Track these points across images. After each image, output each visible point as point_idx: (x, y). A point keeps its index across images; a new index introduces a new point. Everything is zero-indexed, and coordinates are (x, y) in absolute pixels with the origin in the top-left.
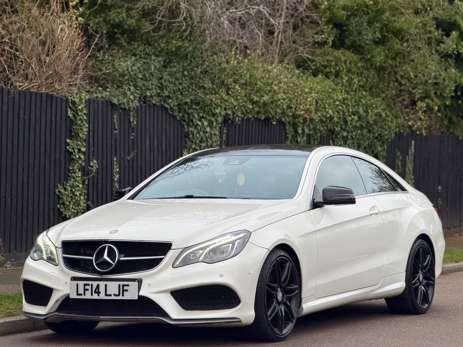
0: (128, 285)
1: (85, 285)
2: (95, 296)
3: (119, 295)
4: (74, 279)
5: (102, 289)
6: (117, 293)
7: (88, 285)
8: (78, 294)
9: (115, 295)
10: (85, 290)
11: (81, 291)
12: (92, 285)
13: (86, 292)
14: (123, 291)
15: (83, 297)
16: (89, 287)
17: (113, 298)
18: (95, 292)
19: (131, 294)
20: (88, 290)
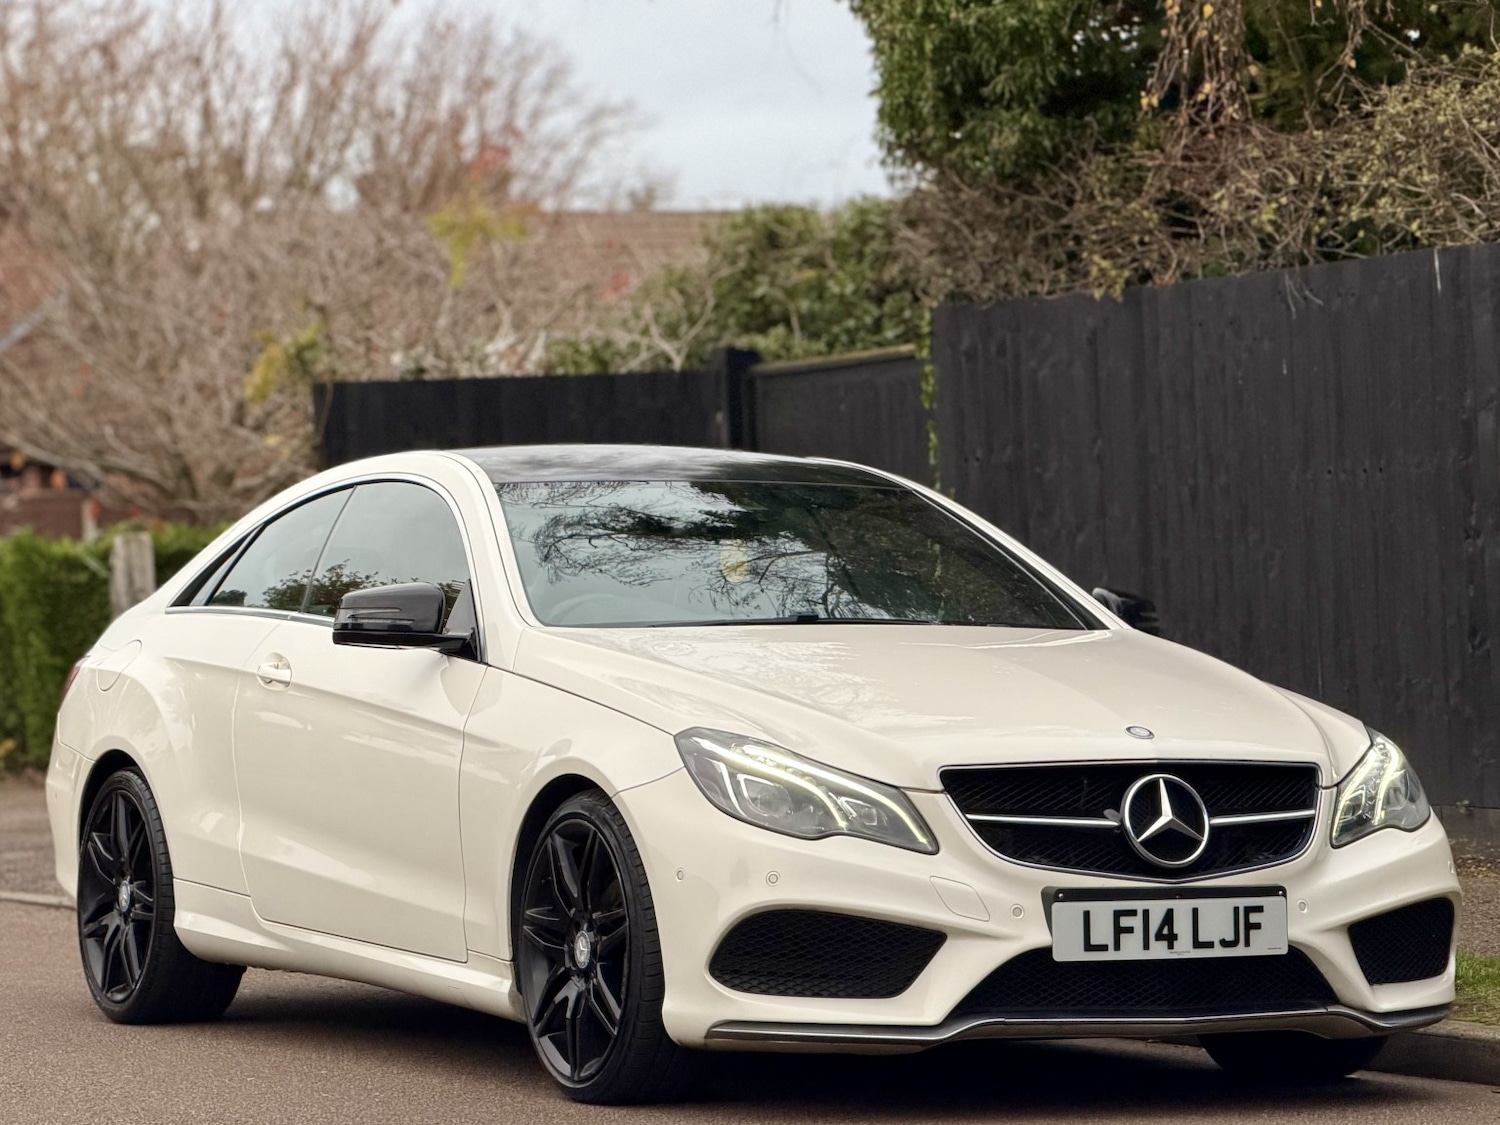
0: (1259, 909)
1: (1118, 914)
2: (1159, 951)
3: (1234, 943)
5: (1182, 926)
6: (1230, 937)
7: (1133, 913)
9: (1224, 943)
10: (1119, 931)
11: (1102, 933)
12: (1146, 913)
13: (1123, 937)
14: (1251, 927)
15: (1110, 956)
16: (1136, 922)
17: (1218, 952)
18: (1159, 937)
19: (1265, 944)
20: (1130, 930)
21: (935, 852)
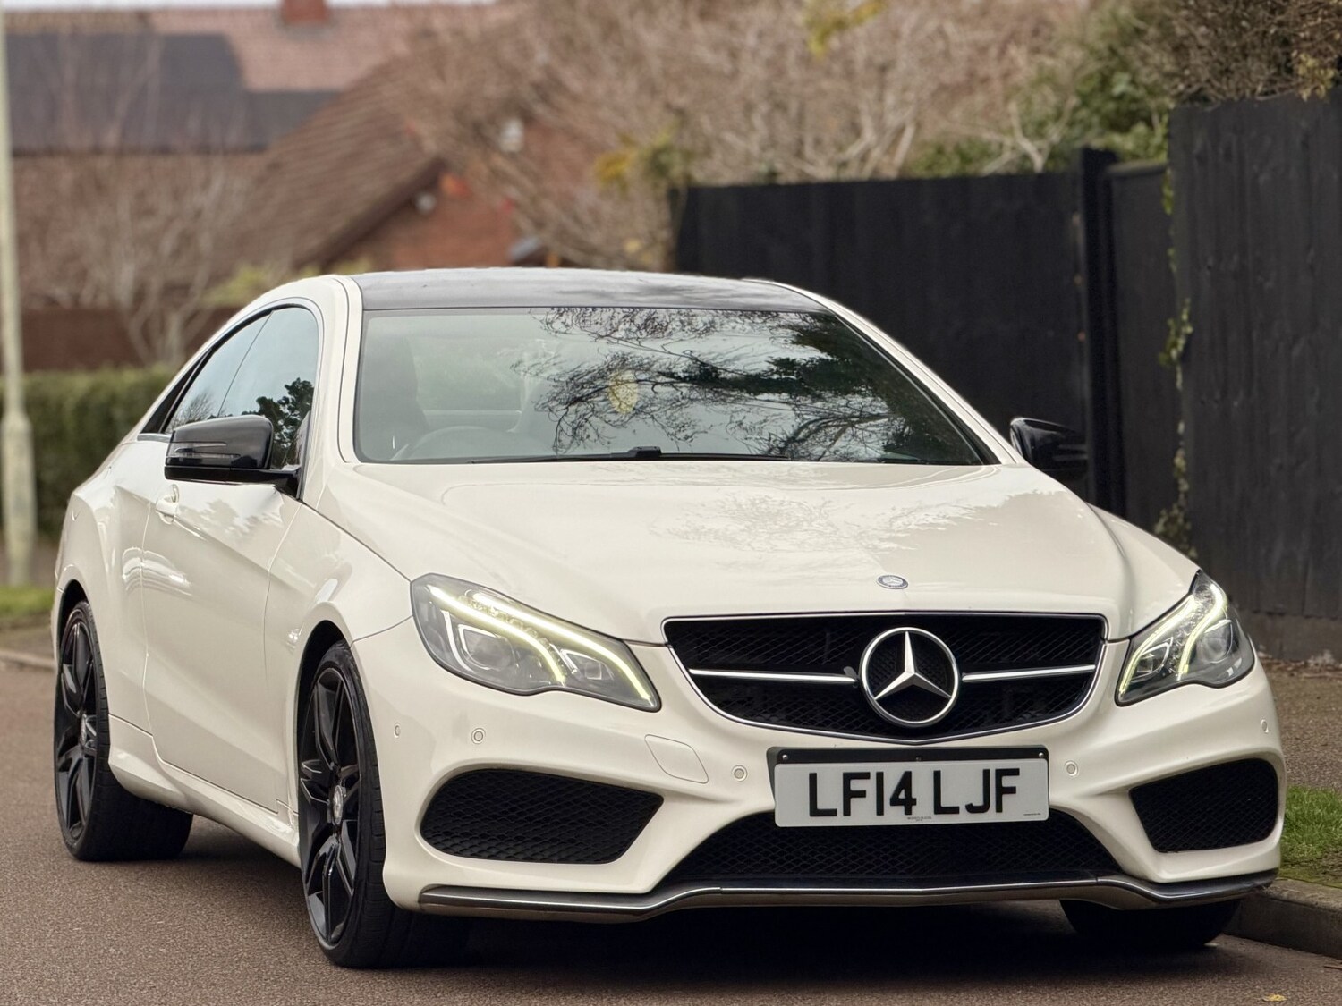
0: (1015, 772)
1: (848, 777)
2: (894, 817)
3: (984, 809)
5: (922, 790)
6: (979, 802)
7: (866, 776)
8: (815, 812)
9: (971, 809)
10: (849, 795)
11: (830, 796)
12: (880, 776)
14: (1002, 791)
15: (839, 821)
16: (869, 786)
17: (964, 818)
18: (895, 801)
19: (1023, 808)
20: (862, 794)
21: (658, 709)
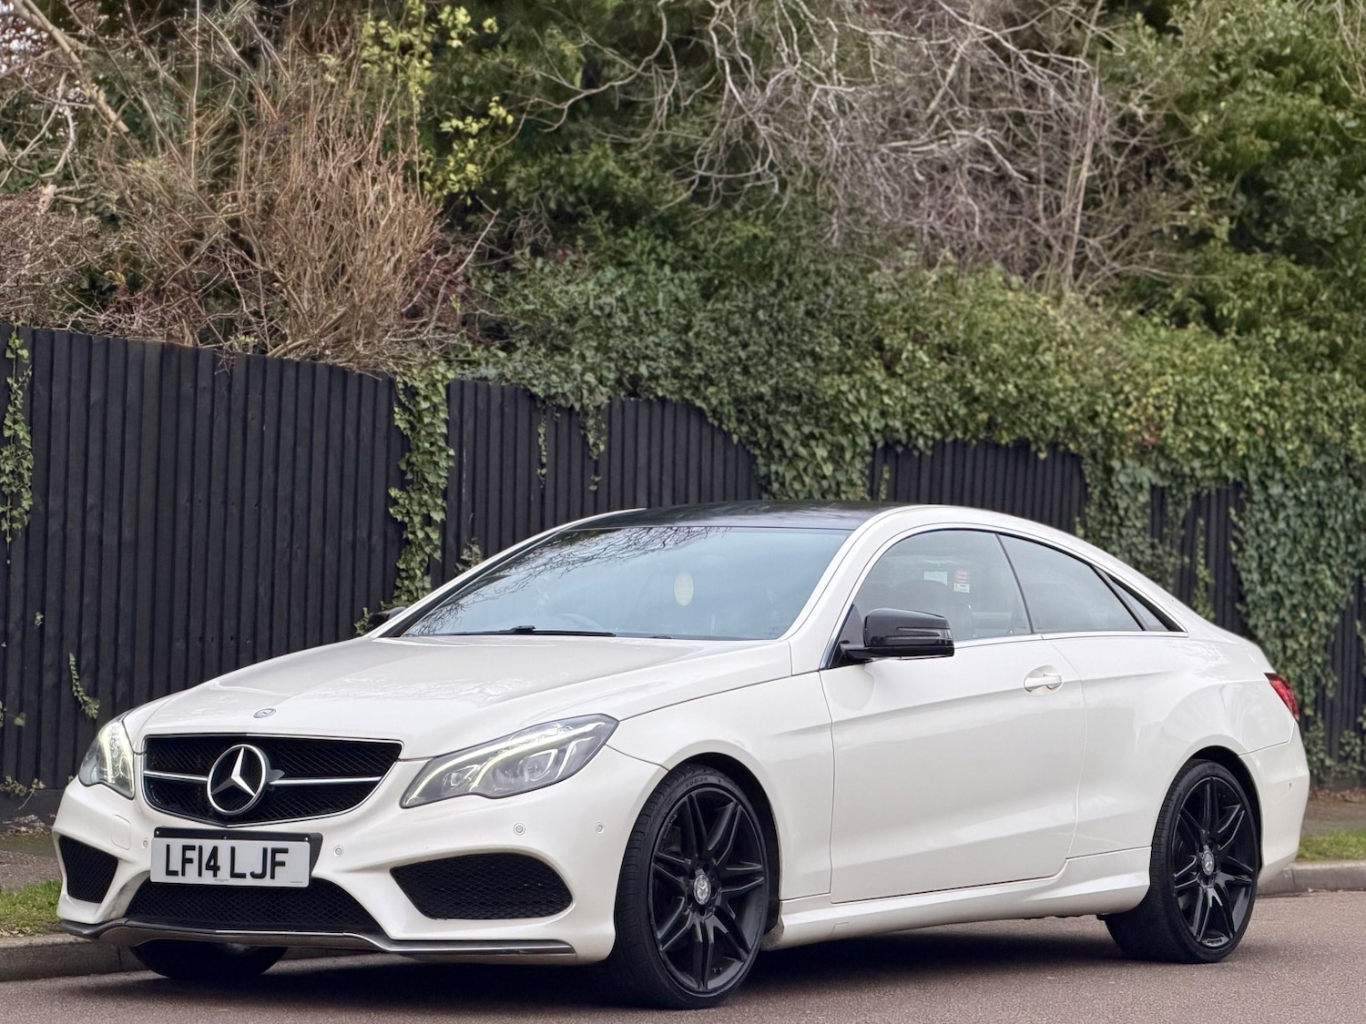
0: (285, 851)
2: (208, 879)
3: (262, 876)
4: (163, 832)
5: (224, 860)
6: (259, 871)
7: (192, 848)
9: (254, 875)
10: (186, 861)
11: (176, 861)
12: (201, 848)
13: (187, 866)
14: (275, 864)
15: (179, 879)
16: (195, 855)
17: (249, 882)
18: (208, 867)
19: (293, 874)
20: (191, 861)
21: (133, 798)
